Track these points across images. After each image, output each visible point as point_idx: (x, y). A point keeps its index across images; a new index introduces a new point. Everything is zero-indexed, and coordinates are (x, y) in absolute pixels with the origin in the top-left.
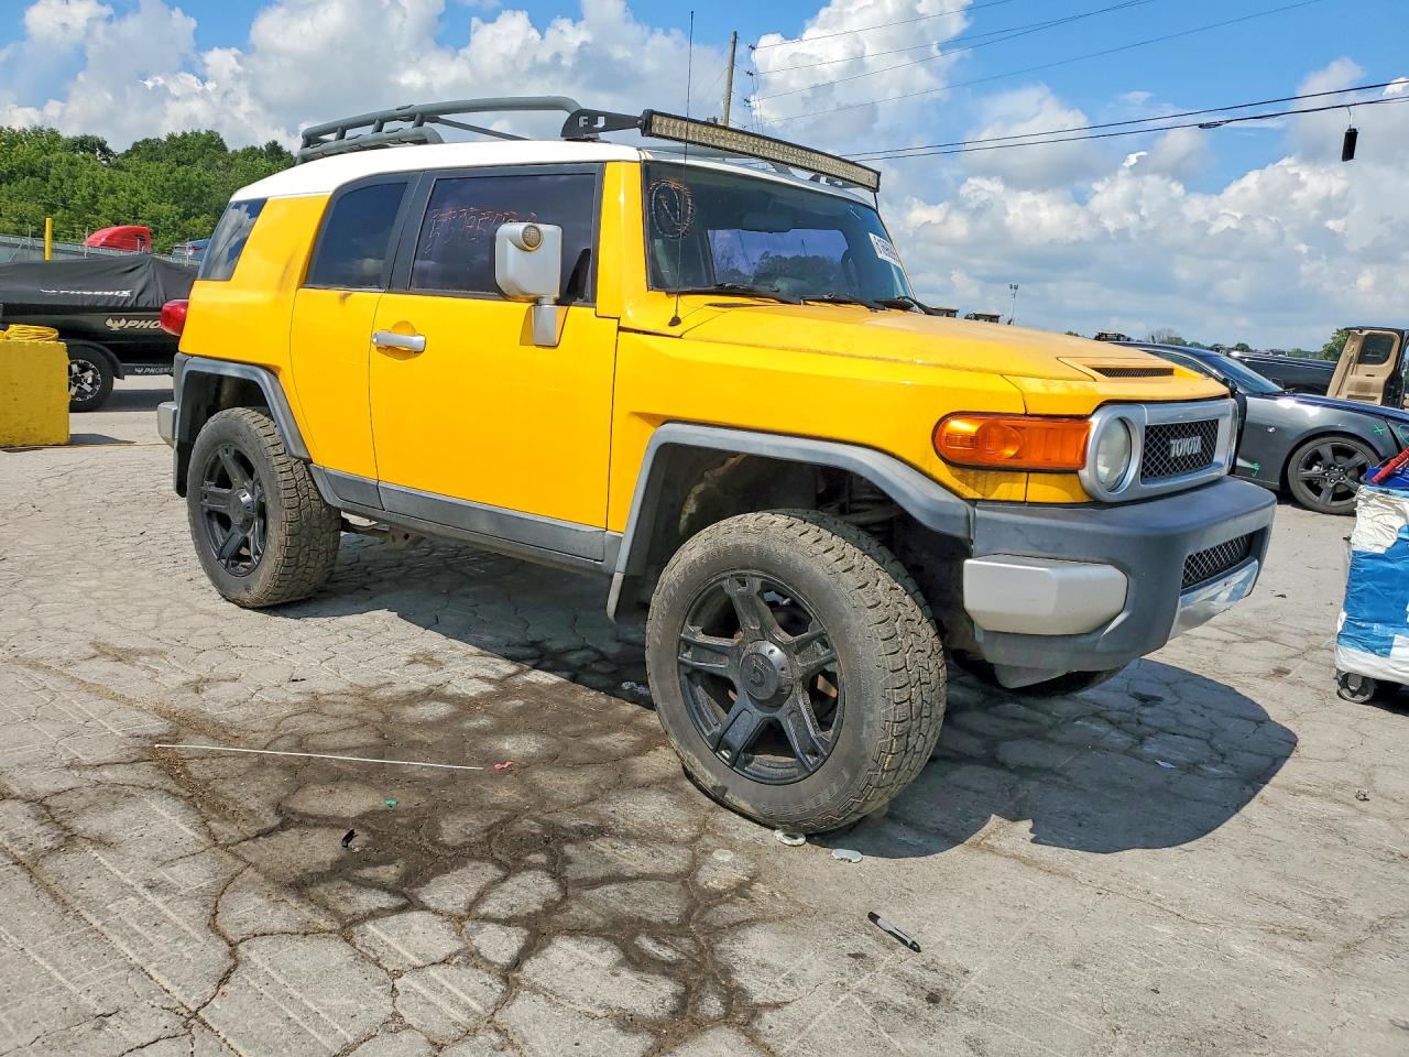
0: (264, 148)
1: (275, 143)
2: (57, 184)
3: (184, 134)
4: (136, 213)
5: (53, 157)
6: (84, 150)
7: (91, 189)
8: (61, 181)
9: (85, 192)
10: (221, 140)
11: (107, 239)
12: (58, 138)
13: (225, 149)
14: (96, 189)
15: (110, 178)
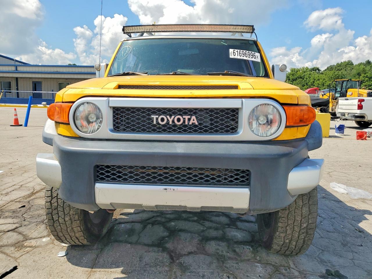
0: (365, 63)
1: (368, 60)
2: (306, 80)
3: (342, 63)
4: (323, 85)
5: (306, 73)
6: (314, 70)
7: (313, 80)
8: (307, 79)
9: (312, 81)
10: (352, 62)
11: (308, 91)
12: (308, 69)
13: (353, 65)
14: (315, 80)
15: (318, 77)
